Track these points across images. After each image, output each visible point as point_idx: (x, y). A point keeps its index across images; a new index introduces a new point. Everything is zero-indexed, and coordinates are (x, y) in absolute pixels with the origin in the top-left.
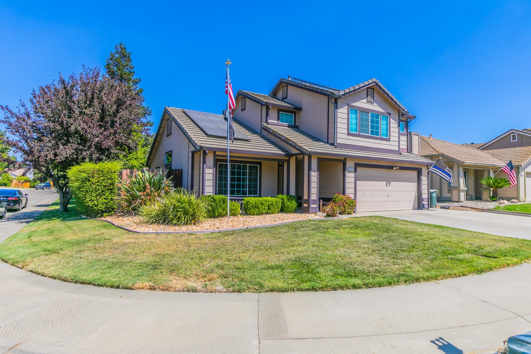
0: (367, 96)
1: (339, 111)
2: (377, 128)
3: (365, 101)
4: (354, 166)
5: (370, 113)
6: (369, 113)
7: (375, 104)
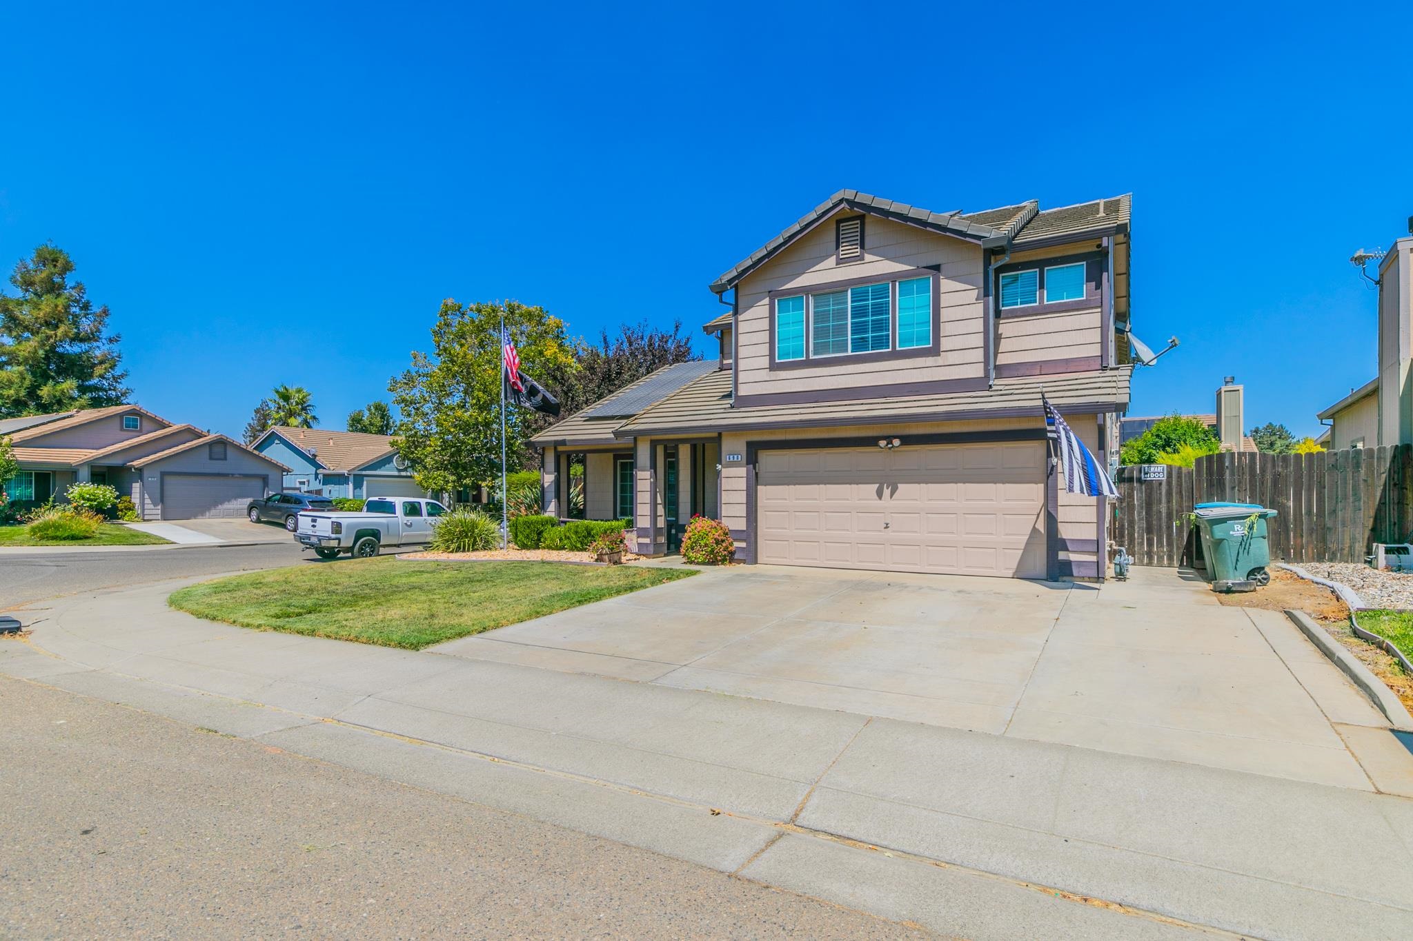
0: (837, 248)
1: (741, 318)
2: (880, 326)
3: (832, 261)
4: (745, 449)
5: (849, 291)
6: (847, 291)
7: (868, 257)
